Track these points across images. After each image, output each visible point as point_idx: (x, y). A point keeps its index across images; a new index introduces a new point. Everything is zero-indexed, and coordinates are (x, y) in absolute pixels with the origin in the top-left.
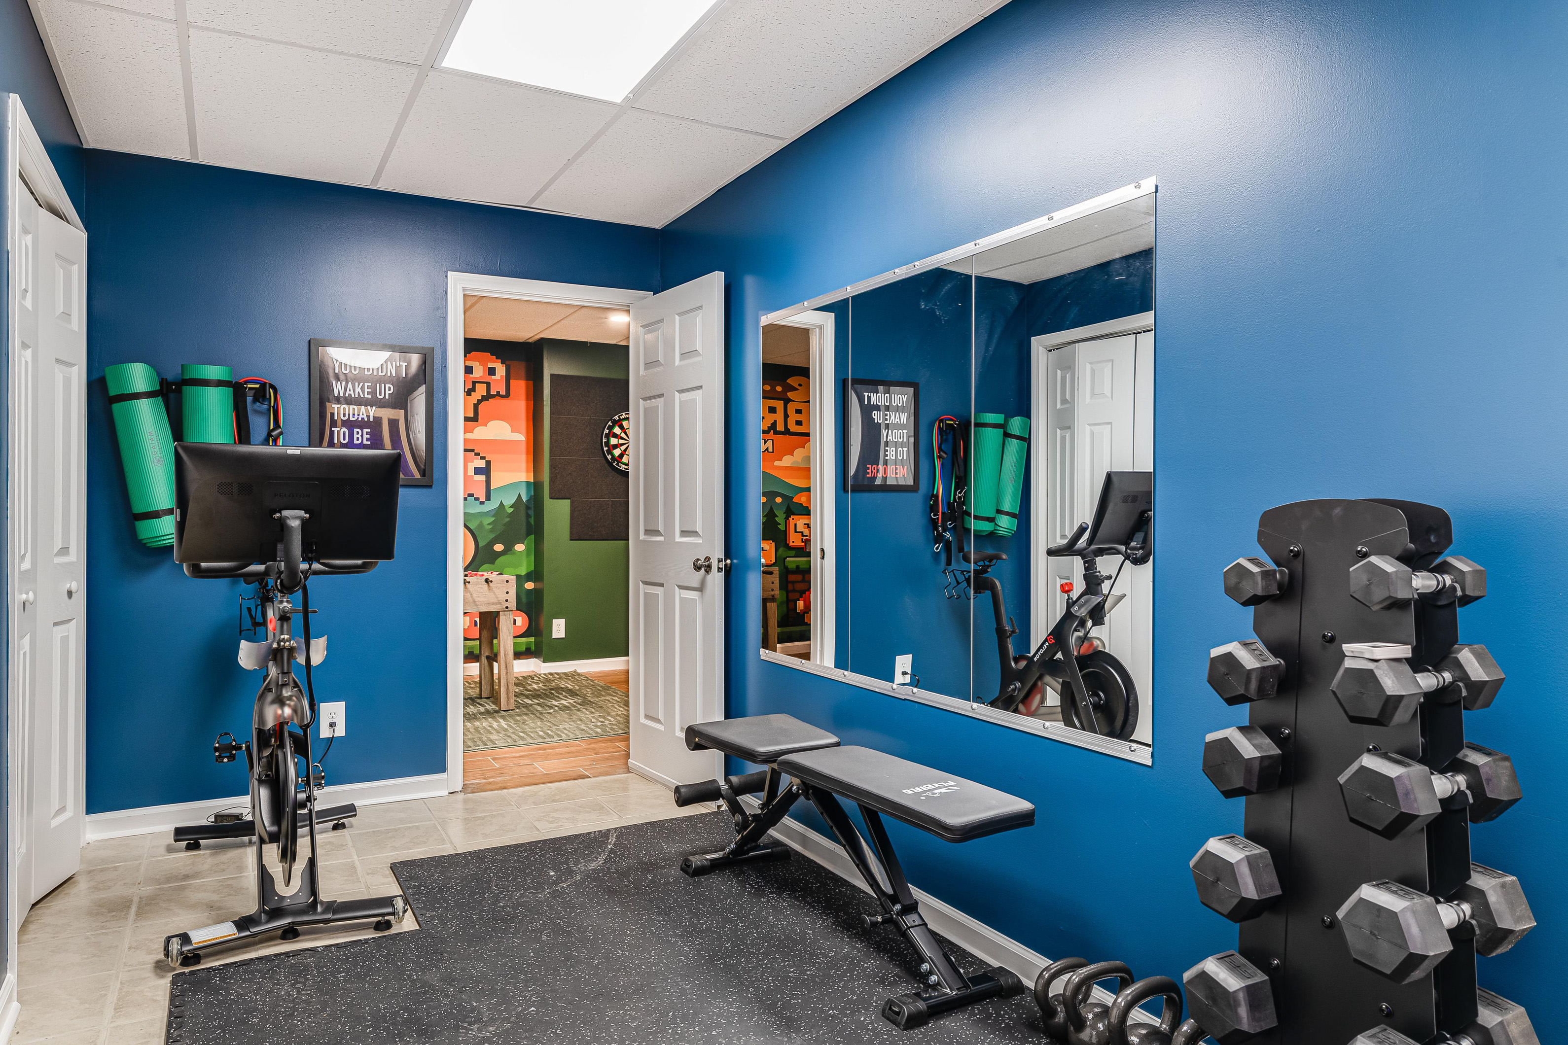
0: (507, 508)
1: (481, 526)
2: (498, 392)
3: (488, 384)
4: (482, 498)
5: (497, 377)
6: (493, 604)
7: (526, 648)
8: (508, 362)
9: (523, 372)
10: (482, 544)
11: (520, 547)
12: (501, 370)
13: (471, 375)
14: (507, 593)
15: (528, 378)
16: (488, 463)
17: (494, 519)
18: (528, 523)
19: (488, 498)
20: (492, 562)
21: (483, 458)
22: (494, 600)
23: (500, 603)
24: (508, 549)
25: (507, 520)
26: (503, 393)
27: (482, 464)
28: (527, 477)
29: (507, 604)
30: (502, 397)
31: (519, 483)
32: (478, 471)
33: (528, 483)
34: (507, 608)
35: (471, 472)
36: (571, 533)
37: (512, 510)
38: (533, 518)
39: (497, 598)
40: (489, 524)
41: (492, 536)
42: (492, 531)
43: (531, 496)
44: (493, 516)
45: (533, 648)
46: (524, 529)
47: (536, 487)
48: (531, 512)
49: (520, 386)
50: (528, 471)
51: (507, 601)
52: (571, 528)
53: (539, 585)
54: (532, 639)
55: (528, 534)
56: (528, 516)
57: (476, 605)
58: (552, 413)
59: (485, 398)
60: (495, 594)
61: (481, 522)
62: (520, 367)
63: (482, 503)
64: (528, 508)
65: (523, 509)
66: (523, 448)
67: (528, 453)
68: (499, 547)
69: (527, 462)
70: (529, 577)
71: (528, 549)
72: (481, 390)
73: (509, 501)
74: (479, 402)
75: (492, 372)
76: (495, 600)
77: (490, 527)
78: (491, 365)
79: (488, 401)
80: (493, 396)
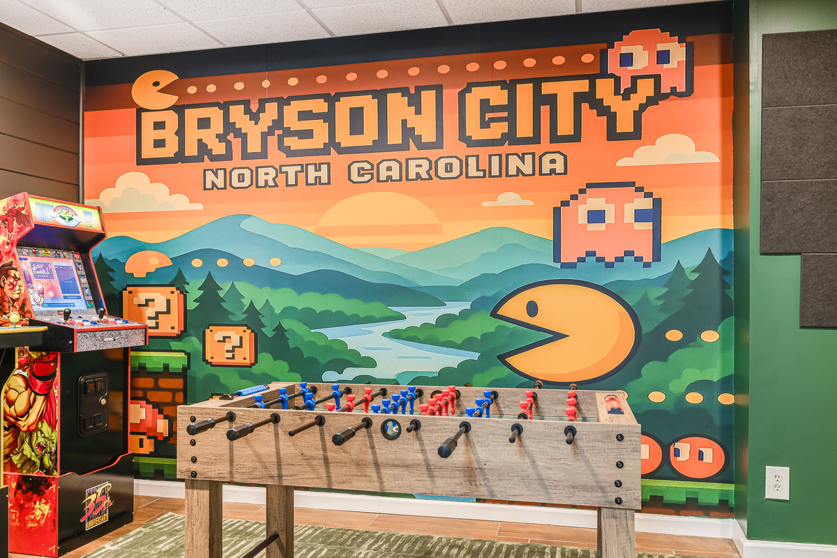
0: (688, 272)
1: (645, 300)
2: (673, 89)
3: (657, 79)
4: (648, 258)
5: (673, 64)
6: (585, 488)
7: (719, 500)
8: (689, 39)
9: (716, 53)
10: (646, 328)
11: (710, 336)
12: (678, 52)
13: (629, 68)
14: (620, 465)
15: (724, 60)
16: (658, 203)
17: (665, 290)
18: (725, 297)
19: (657, 257)
20: (664, 358)
21: (648, 195)
22: (586, 479)
23: (602, 488)
24: (691, 338)
25: (689, 291)
26: (682, 88)
27: (647, 204)
28: (723, 221)
29: (620, 493)
30: (681, 95)
31: (709, 232)
32: (640, 216)
33: (724, 232)
34: (619, 501)
35: (629, 217)
36: (802, 315)
37: (696, 275)
38: (733, 287)
39: (595, 475)
40: (658, 298)
41: (663, 317)
42: (662, 309)
43: (730, 253)
44: (665, 286)
45: (732, 502)
46: (717, 305)
47: (735, 238)
48: (730, 280)
49: (710, 75)
50: (723, 212)
51: (618, 484)
52: (803, 306)
53: (743, 400)
54: (731, 487)
55: (725, 315)
56: (725, 286)
57: (545, 487)
58: (765, 104)
59: (651, 101)
60: (587, 463)
61: (646, 294)
62: (711, 43)
63: (647, 265)
64: (724, 272)
65: (716, 276)
66: (717, 175)
67: (724, 182)
68: (674, 335)
69: (723, 197)
70: (726, 384)
71: (724, 341)
72: (646, 89)
73: (692, 260)
74: (643, 107)
75: (663, 57)
76: (590, 481)
77: (661, 302)
78: (661, 47)
79: (658, 104)
80: (666, 96)
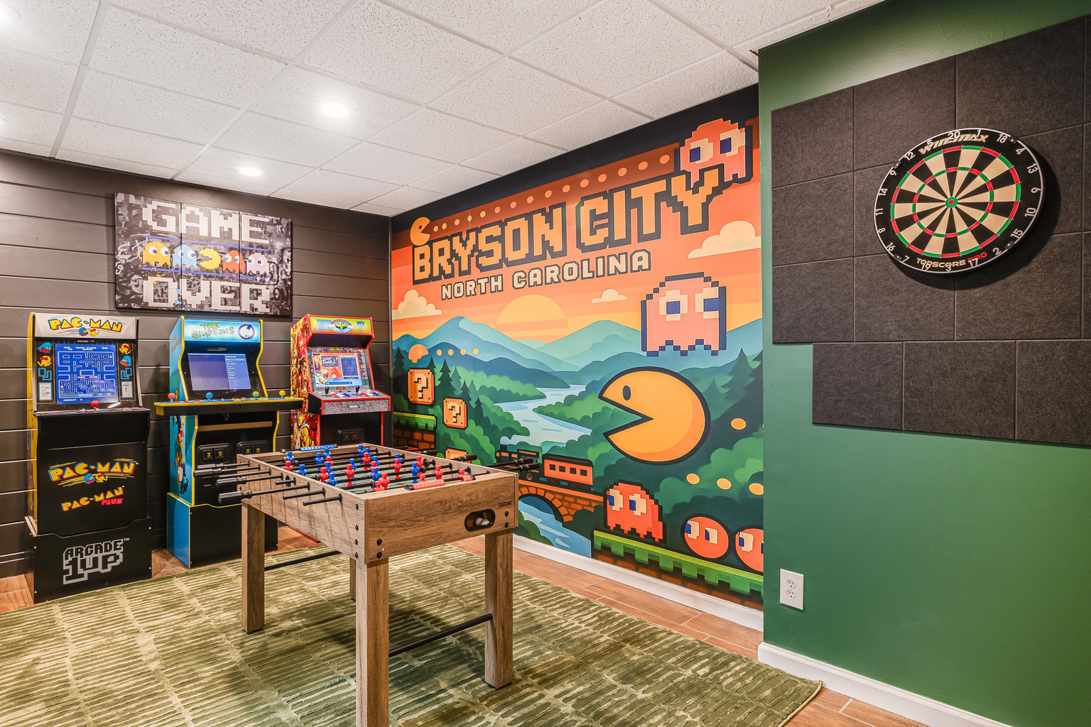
0: (749, 360)
1: (713, 387)
2: (735, 176)
4: (715, 347)
5: (734, 151)
10: (714, 417)
16: (723, 291)
17: (730, 378)
19: (723, 346)
20: (730, 446)
21: (715, 284)
24: (753, 428)
25: (752, 380)
26: (742, 175)
27: (713, 293)
30: (742, 181)
32: (709, 304)
35: (699, 307)
36: (814, 410)
37: (758, 364)
40: (724, 386)
41: (729, 405)
42: (728, 396)
44: (730, 374)
52: (814, 400)
58: (774, 185)
59: (717, 191)
61: (714, 382)
63: (714, 353)
68: (739, 424)
72: (712, 180)
73: (752, 350)
74: (709, 198)
77: (727, 390)
78: (723, 136)
79: (722, 193)
80: (729, 184)
